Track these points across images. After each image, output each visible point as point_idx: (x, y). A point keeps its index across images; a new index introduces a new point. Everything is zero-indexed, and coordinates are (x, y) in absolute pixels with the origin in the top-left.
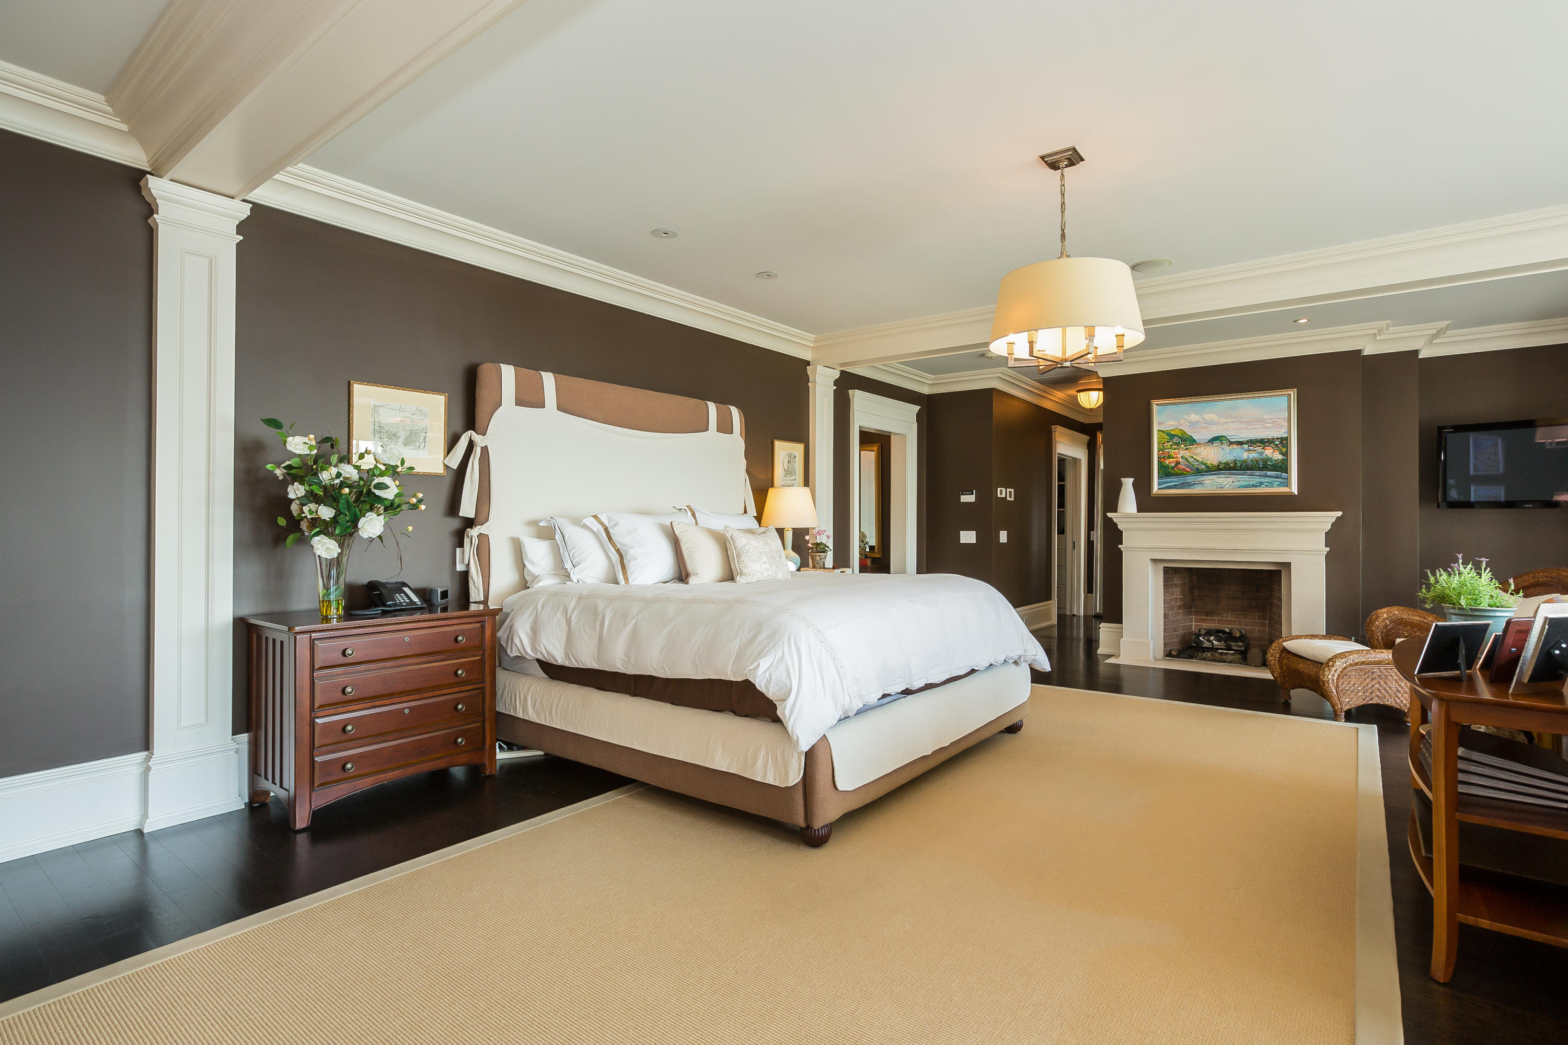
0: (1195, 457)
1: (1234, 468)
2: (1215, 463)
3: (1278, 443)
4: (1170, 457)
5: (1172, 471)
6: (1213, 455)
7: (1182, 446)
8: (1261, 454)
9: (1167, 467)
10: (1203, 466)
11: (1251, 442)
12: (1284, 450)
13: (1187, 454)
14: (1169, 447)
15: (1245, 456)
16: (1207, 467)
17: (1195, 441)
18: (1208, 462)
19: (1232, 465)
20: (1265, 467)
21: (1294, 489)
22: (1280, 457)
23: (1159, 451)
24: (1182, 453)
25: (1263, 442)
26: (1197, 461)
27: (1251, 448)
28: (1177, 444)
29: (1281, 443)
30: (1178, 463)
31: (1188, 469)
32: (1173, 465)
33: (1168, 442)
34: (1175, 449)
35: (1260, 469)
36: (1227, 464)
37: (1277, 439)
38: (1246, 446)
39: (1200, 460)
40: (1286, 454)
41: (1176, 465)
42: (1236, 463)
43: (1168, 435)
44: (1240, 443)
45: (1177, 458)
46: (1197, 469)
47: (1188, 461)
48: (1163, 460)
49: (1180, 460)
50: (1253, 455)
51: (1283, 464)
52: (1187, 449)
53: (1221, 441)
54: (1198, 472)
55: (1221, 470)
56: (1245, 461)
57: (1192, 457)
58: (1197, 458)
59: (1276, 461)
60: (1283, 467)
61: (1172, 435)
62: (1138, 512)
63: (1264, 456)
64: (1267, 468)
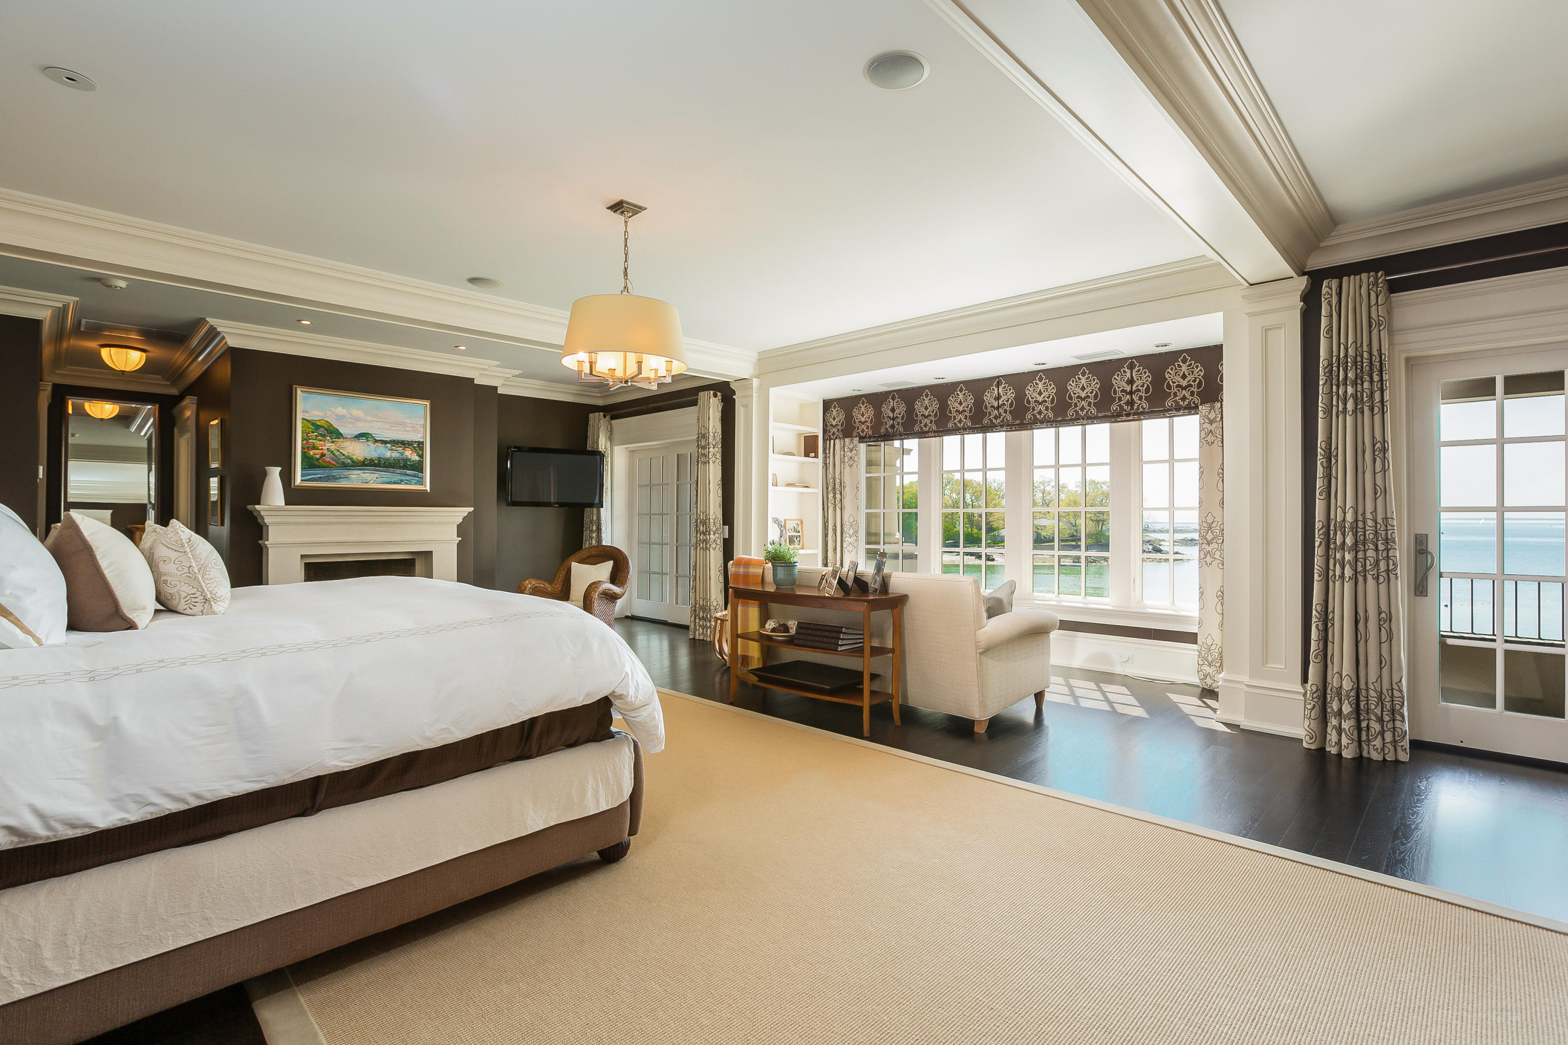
0: (341, 451)
1: (378, 465)
2: (361, 459)
3: (416, 446)
4: (314, 448)
5: (316, 463)
6: (359, 450)
7: (328, 438)
8: (402, 454)
9: (311, 458)
10: (349, 461)
11: (394, 443)
12: (421, 452)
13: (333, 447)
14: (314, 437)
15: (388, 454)
16: (353, 462)
17: (341, 434)
18: (354, 457)
19: (376, 462)
20: (405, 467)
21: (428, 488)
22: (417, 458)
23: (302, 441)
24: (328, 445)
25: (405, 444)
26: (344, 455)
27: (394, 448)
28: (323, 436)
29: (418, 446)
30: (323, 455)
31: (334, 463)
32: (318, 456)
33: (313, 432)
34: (321, 441)
35: (401, 468)
36: (371, 460)
37: (416, 442)
38: (389, 445)
39: (346, 454)
40: (421, 456)
41: (321, 457)
42: (380, 461)
43: (313, 424)
44: (385, 442)
45: (322, 449)
46: (343, 463)
47: (334, 454)
48: (306, 450)
49: (326, 452)
50: (395, 455)
51: (419, 465)
52: (333, 442)
53: (367, 438)
54: (345, 466)
55: (366, 465)
56: (388, 460)
57: (338, 451)
58: (343, 452)
59: (414, 461)
60: (418, 467)
61: (318, 425)
62: (286, 504)
63: (404, 456)
64: (407, 467)
